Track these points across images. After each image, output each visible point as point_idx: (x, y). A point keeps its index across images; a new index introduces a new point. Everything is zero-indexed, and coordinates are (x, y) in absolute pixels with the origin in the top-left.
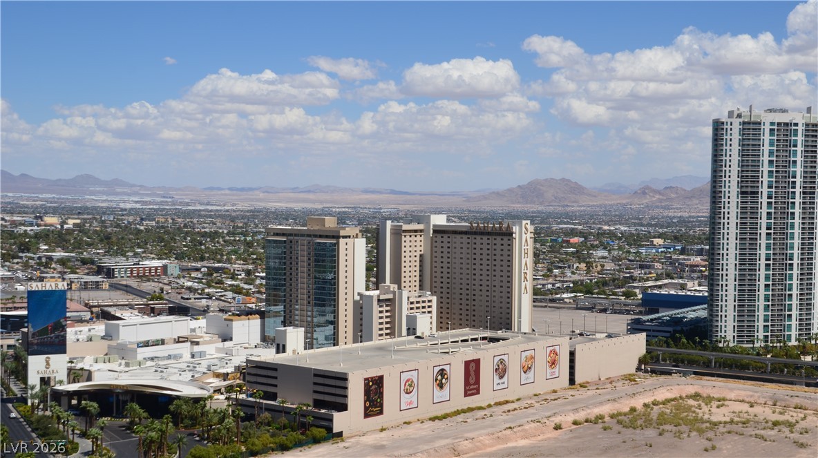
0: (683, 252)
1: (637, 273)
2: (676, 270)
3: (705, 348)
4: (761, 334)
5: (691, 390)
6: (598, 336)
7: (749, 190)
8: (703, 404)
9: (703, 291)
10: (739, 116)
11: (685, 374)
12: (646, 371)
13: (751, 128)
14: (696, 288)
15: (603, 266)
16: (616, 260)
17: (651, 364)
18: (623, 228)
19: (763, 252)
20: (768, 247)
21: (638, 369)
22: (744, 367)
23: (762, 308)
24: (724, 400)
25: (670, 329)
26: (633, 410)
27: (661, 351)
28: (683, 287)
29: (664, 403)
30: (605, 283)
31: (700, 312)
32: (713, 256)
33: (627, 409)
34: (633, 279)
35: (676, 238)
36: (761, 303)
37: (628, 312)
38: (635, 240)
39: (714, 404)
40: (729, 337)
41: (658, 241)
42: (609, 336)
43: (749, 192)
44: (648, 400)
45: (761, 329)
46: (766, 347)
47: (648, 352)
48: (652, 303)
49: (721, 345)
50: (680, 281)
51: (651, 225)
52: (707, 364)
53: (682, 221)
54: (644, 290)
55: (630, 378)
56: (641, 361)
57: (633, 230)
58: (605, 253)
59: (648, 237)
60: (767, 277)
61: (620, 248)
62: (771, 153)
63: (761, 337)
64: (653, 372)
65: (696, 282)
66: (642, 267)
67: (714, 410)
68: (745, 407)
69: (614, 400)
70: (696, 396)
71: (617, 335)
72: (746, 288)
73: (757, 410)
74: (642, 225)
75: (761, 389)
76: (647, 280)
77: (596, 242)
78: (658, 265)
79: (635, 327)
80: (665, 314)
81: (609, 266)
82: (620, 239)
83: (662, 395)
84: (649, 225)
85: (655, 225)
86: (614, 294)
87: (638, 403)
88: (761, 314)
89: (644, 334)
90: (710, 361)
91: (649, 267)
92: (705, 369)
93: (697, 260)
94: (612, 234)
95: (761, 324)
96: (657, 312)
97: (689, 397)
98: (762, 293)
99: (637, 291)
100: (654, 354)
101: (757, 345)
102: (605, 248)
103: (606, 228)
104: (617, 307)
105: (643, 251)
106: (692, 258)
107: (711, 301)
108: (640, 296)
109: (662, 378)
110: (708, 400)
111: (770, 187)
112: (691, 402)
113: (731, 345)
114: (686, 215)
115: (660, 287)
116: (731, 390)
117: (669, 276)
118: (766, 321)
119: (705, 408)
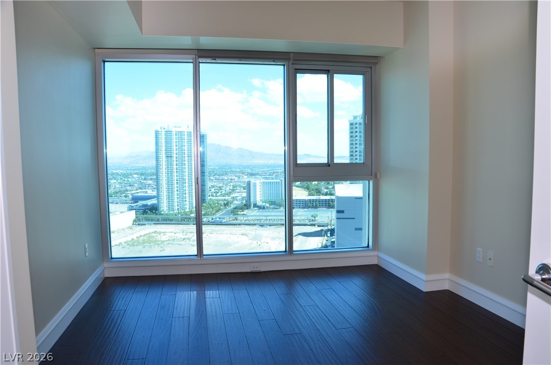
0: (145, 179)
1: (128, 188)
2: (143, 186)
3: (157, 214)
4: (176, 208)
5: (153, 230)
6: (117, 213)
7: (169, 155)
8: (158, 235)
9: (155, 193)
10: (164, 129)
11: (150, 224)
12: (136, 225)
13: (168, 133)
14: (150, 192)
15: (115, 186)
16: (120, 183)
17: (137, 222)
18: (121, 171)
19: (175, 178)
20: (177, 176)
21: (133, 224)
22: (171, 220)
23: (176, 198)
24: (165, 232)
25: (144, 208)
26: (133, 239)
27: (141, 217)
28: (146, 192)
29: (144, 236)
30: (117, 193)
31: (154, 201)
32: (157, 181)
33: (130, 239)
34: (127, 190)
35: (142, 174)
36: (176, 196)
37: (127, 203)
38: (126, 176)
39: (162, 234)
40: (165, 210)
41: (135, 176)
42: (121, 213)
43: (169, 156)
44: (138, 235)
45: (176, 206)
46: (178, 213)
47: (136, 217)
48: (136, 199)
49: (162, 213)
50: (145, 190)
51: (132, 170)
52: (158, 220)
53: (143, 168)
54: (132, 194)
55: (130, 228)
56: (134, 221)
57: (125, 172)
58: (115, 181)
59: (131, 174)
60: (177, 187)
61: (121, 179)
62: (176, 142)
63: (176, 209)
64: (139, 225)
65: (151, 190)
66: (130, 186)
67: (162, 236)
68: (173, 234)
69: (125, 236)
70: (155, 232)
71: (124, 212)
72: (170, 191)
73: (177, 235)
74: (128, 170)
75: (178, 227)
76: (133, 190)
77: (112, 177)
78: (136, 185)
79: (131, 209)
80: (141, 203)
81: (118, 186)
82: (120, 175)
83: (143, 233)
84: (131, 170)
85: (133, 170)
86: (121, 197)
87: (134, 237)
88: (176, 200)
89: (135, 211)
90: (159, 219)
91: (133, 186)
92: (157, 222)
93: (150, 182)
94: (117, 174)
95: (176, 204)
96: (138, 202)
97: (153, 233)
98: (176, 193)
99: (129, 195)
100: (138, 218)
101: (175, 212)
102: (115, 179)
103: (114, 171)
104: (122, 202)
105: (130, 179)
106: (148, 181)
107: (157, 197)
108: (131, 197)
109: (142, 226)
110: (160, 233)
111: (176, 154)
112: (154, 234)
113: (166, 212)
114: (144, 165)
115: (138, 193)
116: (168, 228)
117: (140, 188)
118: (178, 203)
119: (159, 236)
